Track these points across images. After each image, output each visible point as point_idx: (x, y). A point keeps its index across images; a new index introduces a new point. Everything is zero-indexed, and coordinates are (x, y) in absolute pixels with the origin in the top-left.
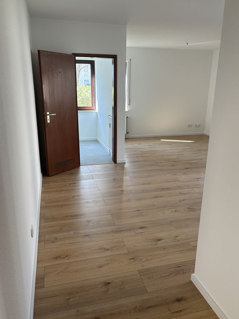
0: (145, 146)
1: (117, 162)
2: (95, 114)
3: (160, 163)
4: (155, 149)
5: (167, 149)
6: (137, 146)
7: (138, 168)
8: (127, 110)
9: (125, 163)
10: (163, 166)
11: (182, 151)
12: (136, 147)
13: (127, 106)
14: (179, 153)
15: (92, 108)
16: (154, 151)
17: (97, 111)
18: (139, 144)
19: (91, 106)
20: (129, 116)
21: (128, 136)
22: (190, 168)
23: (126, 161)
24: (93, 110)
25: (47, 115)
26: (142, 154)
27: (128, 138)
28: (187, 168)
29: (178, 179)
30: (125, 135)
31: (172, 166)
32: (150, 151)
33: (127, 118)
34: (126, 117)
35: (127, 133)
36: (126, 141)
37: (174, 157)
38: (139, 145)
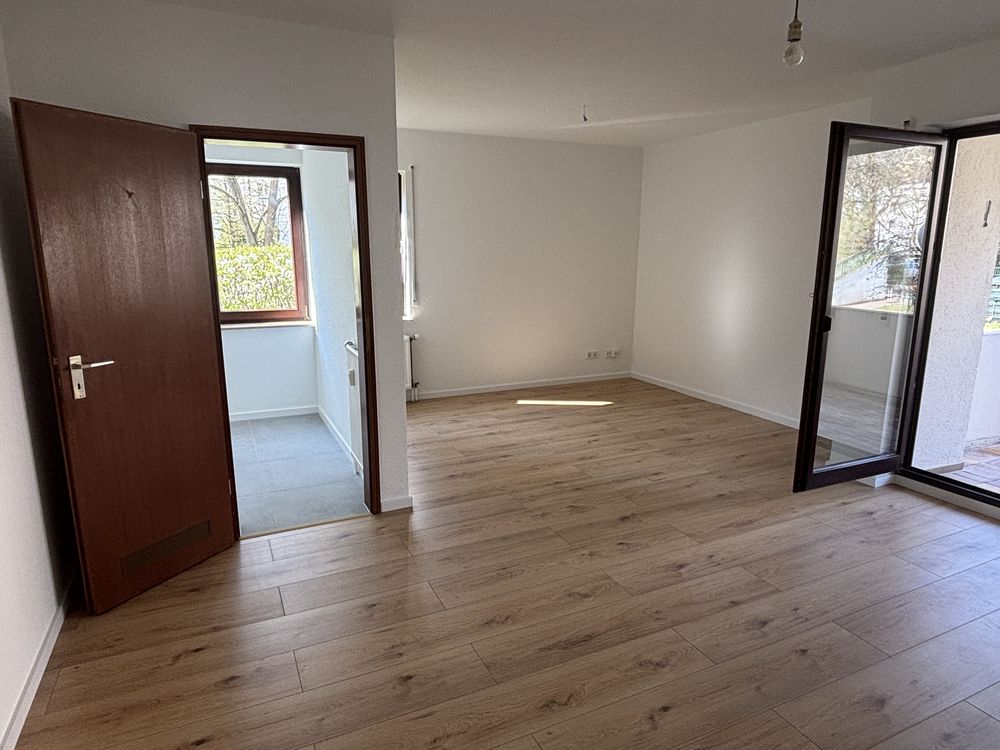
0: (472, 429)
1: (383, 510)
2: (307, 333)
3: (533, 498)
4: (503, 440)
5: (539, 436)
6: (449, 432)
7: (461, 532)
8: (409, 314)
9: (410, 510)
10: (543, 515)
11: (589, 442)
12: (445, 436)
13: (411, 307)
14: (583, 453)
15: (296, 315)
16: (501, 447)
17: (314, 322)
18: (453, 421)
19: (294, 307)
20: (417, 336)
21: (417, 394)
22: (633, 515)
23: (415, 504)
24: (302, 319)
25: (68, 368)
26: (469, 462)
27: (419, 401)
28: (624, 519)
29: (610, 578)
30: (408, 391)
31: (574, 509)
32: (491, 448)
33: (411, 339)
34: (406, 338)
35: (414, 385)
36: (410, 414)
37: (572, 468)
38: (454, 426)
